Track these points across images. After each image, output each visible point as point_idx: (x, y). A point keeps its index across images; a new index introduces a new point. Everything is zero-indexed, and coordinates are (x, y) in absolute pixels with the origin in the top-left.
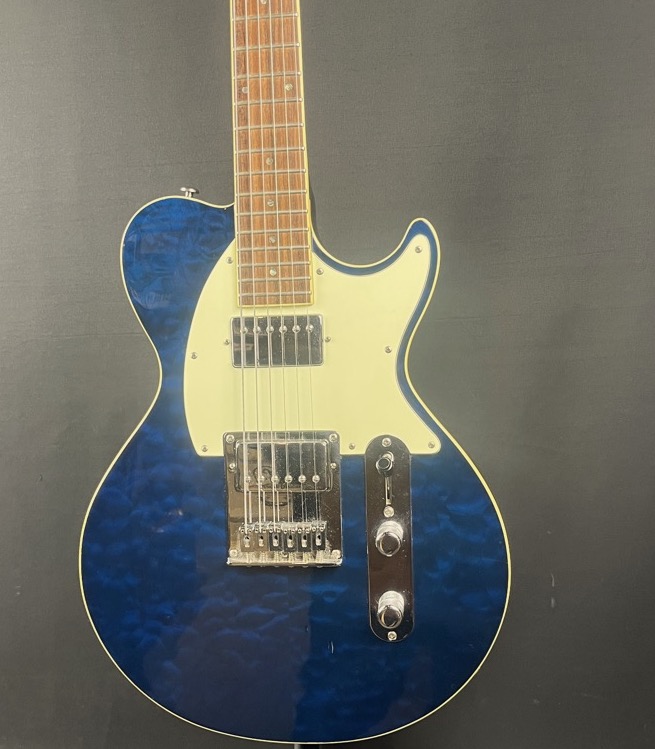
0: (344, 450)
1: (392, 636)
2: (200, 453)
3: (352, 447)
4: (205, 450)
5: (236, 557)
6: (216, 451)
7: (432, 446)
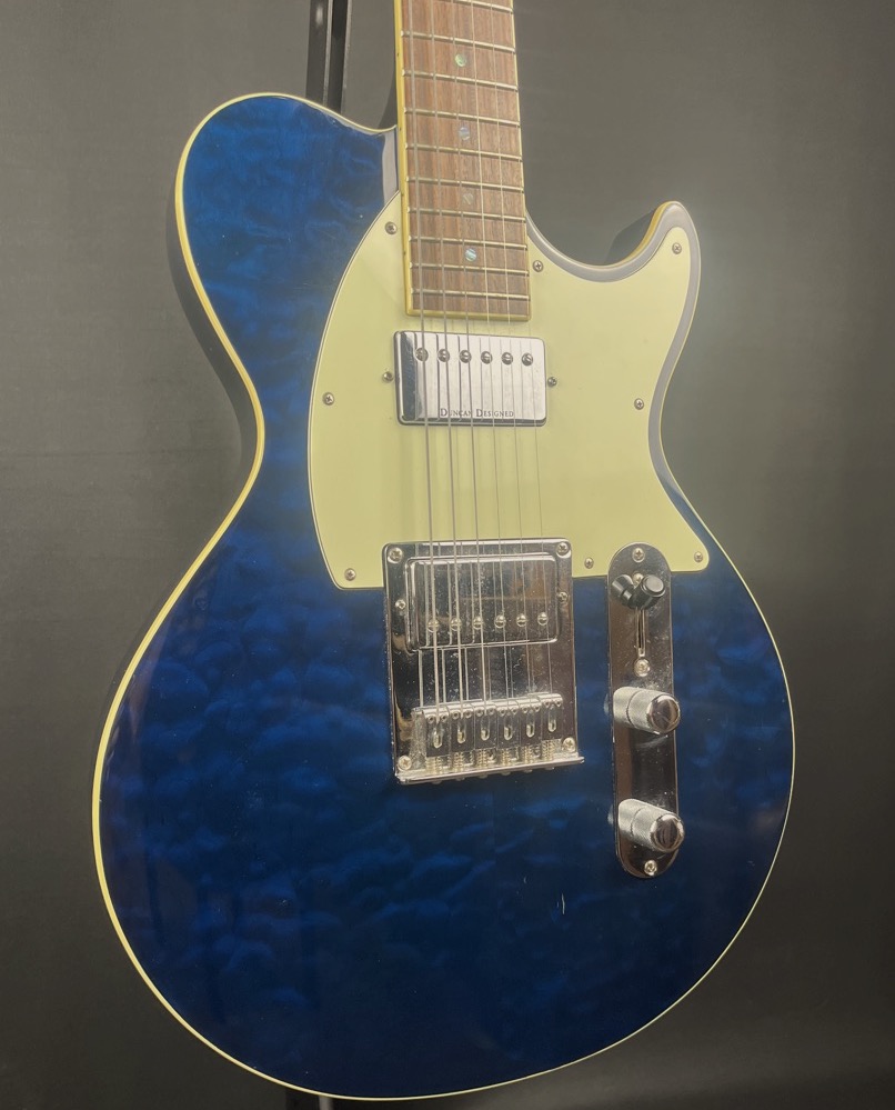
0: (579, 571)
1: (651, 868)
2: (341, 582)
3: (589, 565)
4: (349, 577)
5: (409, 771)
6: (371, 577)
7: (699, 559)
